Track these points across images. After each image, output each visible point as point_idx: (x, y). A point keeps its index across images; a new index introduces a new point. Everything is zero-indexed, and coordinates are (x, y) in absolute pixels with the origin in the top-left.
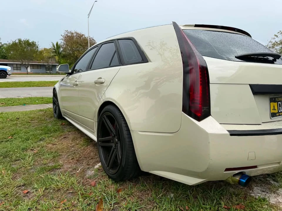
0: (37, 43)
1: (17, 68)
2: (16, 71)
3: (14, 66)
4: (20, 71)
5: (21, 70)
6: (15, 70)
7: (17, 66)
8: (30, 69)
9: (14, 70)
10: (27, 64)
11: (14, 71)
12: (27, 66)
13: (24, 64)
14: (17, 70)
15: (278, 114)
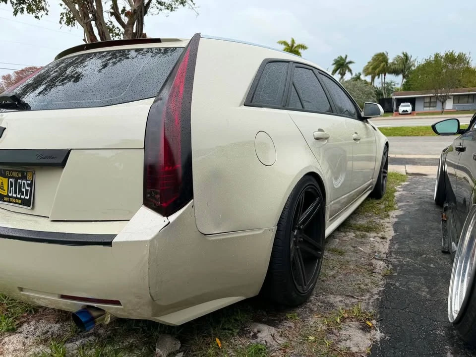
0: (467, 56)
1: (430, 105)
2: (428, 109)
3: (425, 101)
4: (435, 108)
5: (436, 106)
6: (426, 107)
7: (430, 100)
8: (453, 103)
9: (424, 107)
10: (443, 96)
11: (425, 109)
12: (444, 99)
13: (439, 96)
14: (430, 107)
15: (6, 199)
